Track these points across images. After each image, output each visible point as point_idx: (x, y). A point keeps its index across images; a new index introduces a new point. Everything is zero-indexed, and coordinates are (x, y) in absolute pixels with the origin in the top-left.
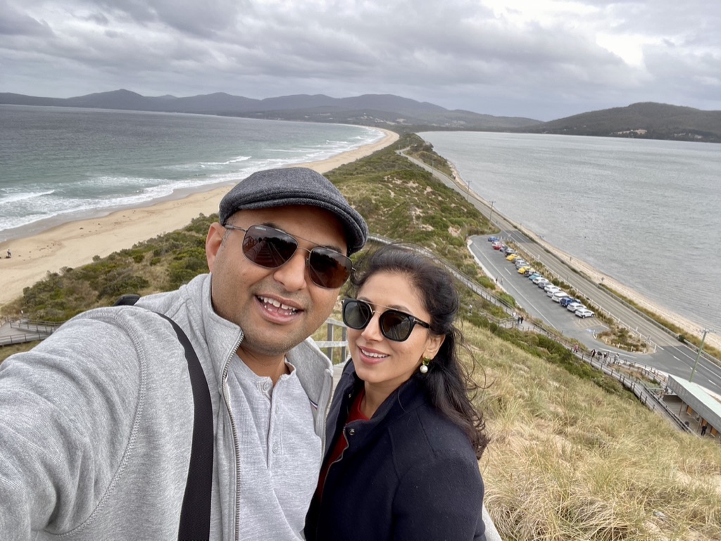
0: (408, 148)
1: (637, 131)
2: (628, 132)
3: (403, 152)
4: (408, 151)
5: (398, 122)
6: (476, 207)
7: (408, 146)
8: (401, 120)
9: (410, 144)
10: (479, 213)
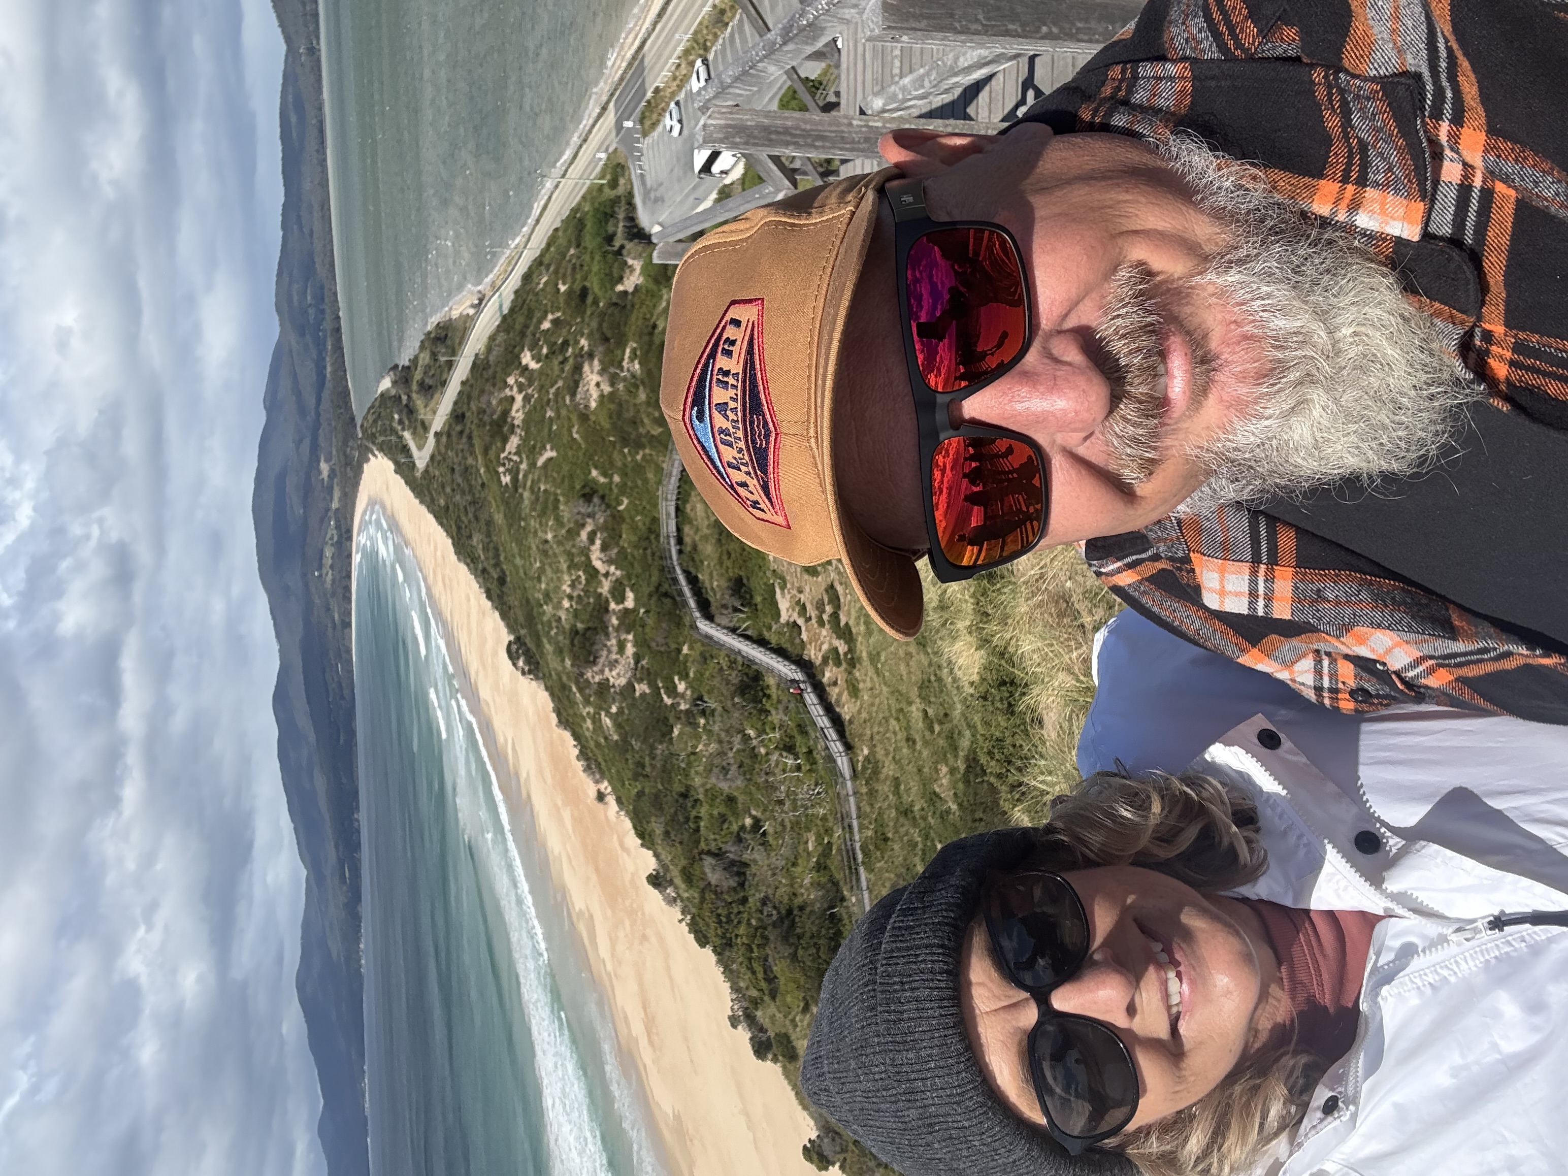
0: (407, 435)
3: (420, 448)
4: (414, 434)
5: (331, 476)
6: (558, 224)
7: (401, 437)
8: (324, 467)
9: (393, 431)
10: (574, 211)
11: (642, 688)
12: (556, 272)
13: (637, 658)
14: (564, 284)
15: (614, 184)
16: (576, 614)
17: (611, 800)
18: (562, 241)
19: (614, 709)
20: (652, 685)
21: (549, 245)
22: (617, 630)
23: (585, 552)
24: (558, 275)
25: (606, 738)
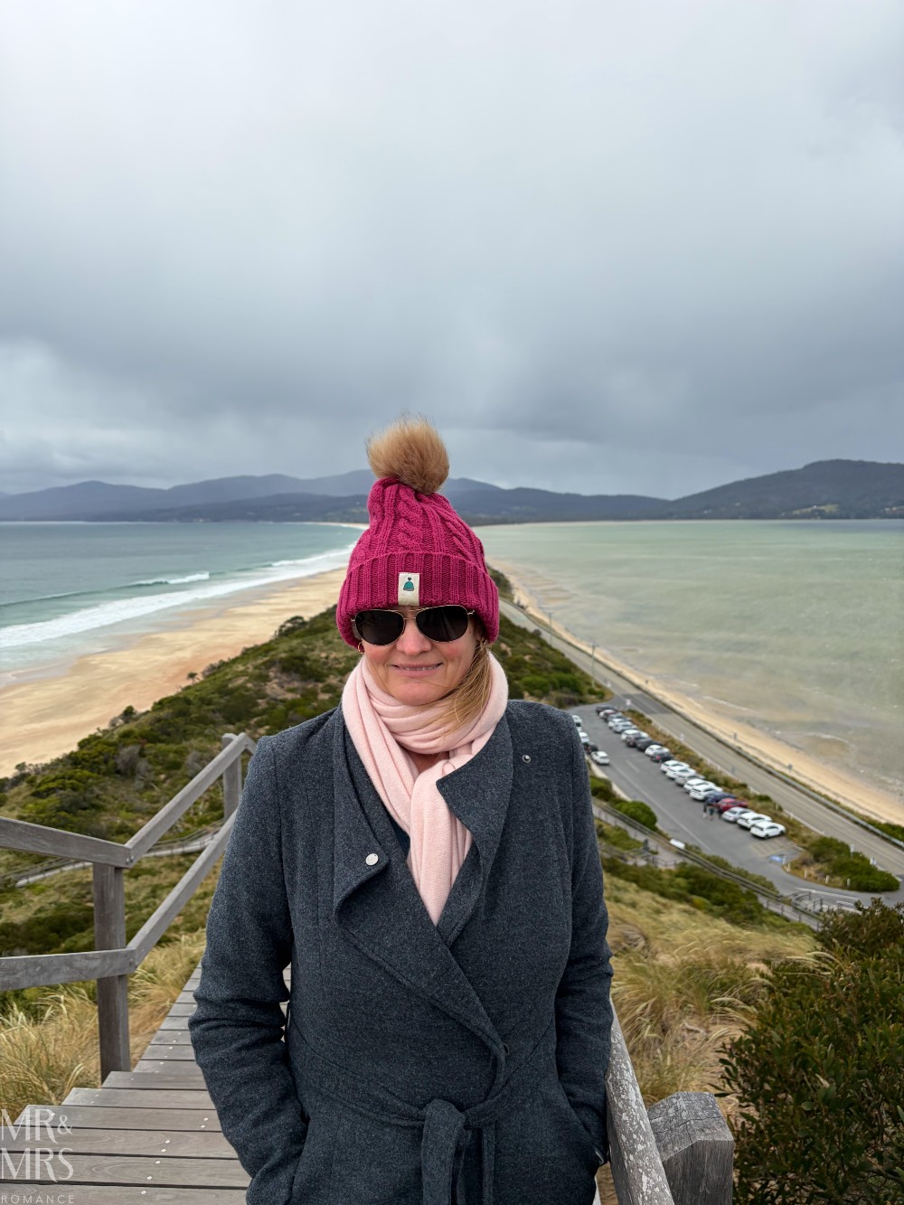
1: (823, 508)
2: (809, 510)
6: (567, 656)
10: (574, 667)
11: (262, 704)
12: (537, 654)
13: (283, 701)
14: (530, 659)
15: (592, 692)
16: (316, 661)
17: (190, 682)
18: (556, 658)
19: (249, 685)
20: (264, 712)
21: (554, 650)
22: (304, 688)
24: (535, 655)
25: (230, 679)
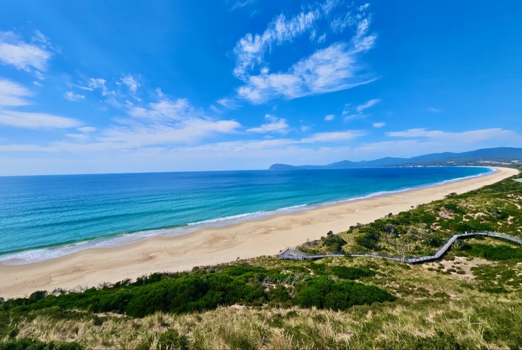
5: (513, 163)
8: (516, 161)
11: (438, 219)
13: (447, 219)
16: (461, 207)
17: (412, 209)
19: (433, 212)
20: (438, 221)
22: (456, 216)
23: (482, 211)
25: (425, 209)
